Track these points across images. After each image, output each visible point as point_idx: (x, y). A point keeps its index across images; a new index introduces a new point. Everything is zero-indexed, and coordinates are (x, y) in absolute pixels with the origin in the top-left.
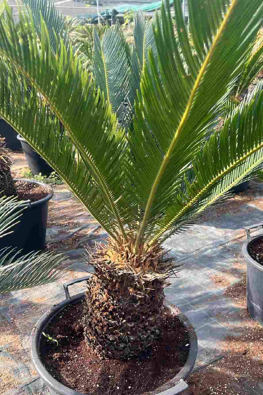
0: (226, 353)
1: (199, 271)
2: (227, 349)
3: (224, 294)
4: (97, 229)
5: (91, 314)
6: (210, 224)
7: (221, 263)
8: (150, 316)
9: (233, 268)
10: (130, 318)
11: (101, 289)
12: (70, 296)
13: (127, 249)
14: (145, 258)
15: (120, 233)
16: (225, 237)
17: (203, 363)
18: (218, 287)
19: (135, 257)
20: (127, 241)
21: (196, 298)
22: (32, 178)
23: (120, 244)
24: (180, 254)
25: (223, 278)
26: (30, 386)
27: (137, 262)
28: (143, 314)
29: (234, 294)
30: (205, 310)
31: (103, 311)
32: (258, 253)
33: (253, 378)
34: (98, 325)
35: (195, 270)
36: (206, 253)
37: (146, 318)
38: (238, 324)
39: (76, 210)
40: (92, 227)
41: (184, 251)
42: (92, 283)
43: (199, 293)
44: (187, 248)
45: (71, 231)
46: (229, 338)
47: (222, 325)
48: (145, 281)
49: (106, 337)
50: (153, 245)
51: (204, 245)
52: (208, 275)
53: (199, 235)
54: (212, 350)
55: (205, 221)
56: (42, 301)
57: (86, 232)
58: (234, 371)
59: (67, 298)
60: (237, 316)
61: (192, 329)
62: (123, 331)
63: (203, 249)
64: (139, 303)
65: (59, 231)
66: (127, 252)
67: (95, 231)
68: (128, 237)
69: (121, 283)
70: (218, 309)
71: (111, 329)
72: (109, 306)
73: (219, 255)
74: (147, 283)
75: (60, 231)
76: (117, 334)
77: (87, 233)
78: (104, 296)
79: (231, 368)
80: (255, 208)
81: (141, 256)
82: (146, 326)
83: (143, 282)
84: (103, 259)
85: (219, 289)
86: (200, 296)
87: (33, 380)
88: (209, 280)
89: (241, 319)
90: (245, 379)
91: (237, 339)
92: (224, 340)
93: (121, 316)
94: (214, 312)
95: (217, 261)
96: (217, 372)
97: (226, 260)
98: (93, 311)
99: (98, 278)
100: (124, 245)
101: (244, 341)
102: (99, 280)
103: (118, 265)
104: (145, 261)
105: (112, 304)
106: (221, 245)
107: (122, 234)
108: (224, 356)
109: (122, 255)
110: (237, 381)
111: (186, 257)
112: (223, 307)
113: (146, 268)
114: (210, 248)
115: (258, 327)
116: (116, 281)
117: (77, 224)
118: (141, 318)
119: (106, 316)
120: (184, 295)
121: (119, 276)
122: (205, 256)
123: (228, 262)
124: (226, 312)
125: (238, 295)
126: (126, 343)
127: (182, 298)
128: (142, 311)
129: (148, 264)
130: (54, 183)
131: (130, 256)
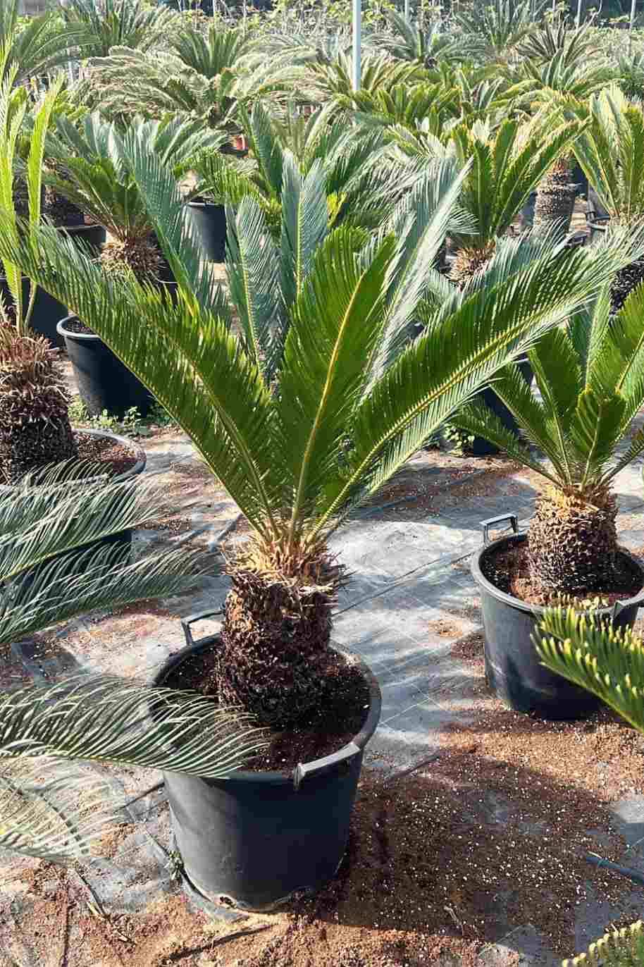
0: (444, 751)
1: (411, 612)
2: (445, 745)
3: (451, 654)
4: (225, 534)
5: (230, 654)
6: (439, 520)
7: (449, 597)
8: (310, 653)
9: (471, 606)
10: (284, 656)
11: (243, 612)
12: (195, 640)
13: (278, 548)
14: (302, 562)
15: (268, 524)
16: (462, 547)
17: (404, 768)
18: (441, 642)
19: (289, 561)
20: (278, 536)
21: (402, 660)
22: (88, 422)
23: (268, 542)
24: (378, 582)
25: (452, 625)
26: (128, 808)
27: (291, 569)
28: (301, 649)
29: (466, 653)
30: (414, 681)
31: (247, 646)
32: (498, 570)
33: (481, 788)
34: (239, 671)
35: (403, 611)
36: (425, 579)
37: (305, 656)
38: (468, 704)
39: (183, 493)
40: (215, 529)
41: (386, 574)
42: (230, 606)
43: (407, 653)
44: (391, 569)
45: (176, 538)
46: (451, 728)
47: (443, 705)
48: (302, 595)
49: (251, 688)
50: (313, 541)
51: (422, 562)
52: (425, 620)
53: (416, 542)
54: (422, 747)
55: (428, 513)
56: (133, 674)
57: (205, 541)
58: (453, 779)
59: (188, 643)
60: (468, 689)
61: (374, 684)
62: (274, 677)
63: (421, 570)
64: (295, 631)
65: (152, 539)
66: (278, 555)
67: (221, 538)
68: (280, 531)
69: (271, 600)
70: (438, 678)
71: (258, 674)
72: (255, 637)
73: (449, 581)
74: (305, 599)
75: (156, 538)
76: (266, 681)
77: (206, 544)
78: (248, 623)
79: (448, 774)
80: (527, 486)
81: (297, 559)
82: (305, 670)
83: (300, 598)
84: (245, 567)
85: (442, 645)
86: (409, 658)
87: (132, 800)
88: (425, 630)
89: (474, 695)
90: (468, 789)
91: (463, 729)
92: (442, 731)
93: (272, 651)
94: (430, 684)
95: (443, 594)
96: (426, 779)
97: (460, 592)
98: (233, 648)
99: (240, 596)
100: (273, 542)
101: (475, 732)
102: (241, 599)
103: (265, 574)
104: (303, 566)
105: (259, 635)
106: (454, 562)
107: (270, 525)
108: (440, 755)
109: (272, 559)
110: (455, 793)
111: (390, 587)
112: (445, 675)
113: (305, 578)
114: (434, 569)
115: (502, 709)
116: (264, 598)
117: (188, 523)
118: (298, 655)
119: (252, 653)
120: (380, 655)
121: (267, 590)
122: (423, 584)
123: (461, 595)
124: (449, 684)
125: (474, 655)
126: (278, 697)
127: (376, 661)
128: (299, 644)
129: (306, 572)
130: (135, 434)
131: (282, 560)
